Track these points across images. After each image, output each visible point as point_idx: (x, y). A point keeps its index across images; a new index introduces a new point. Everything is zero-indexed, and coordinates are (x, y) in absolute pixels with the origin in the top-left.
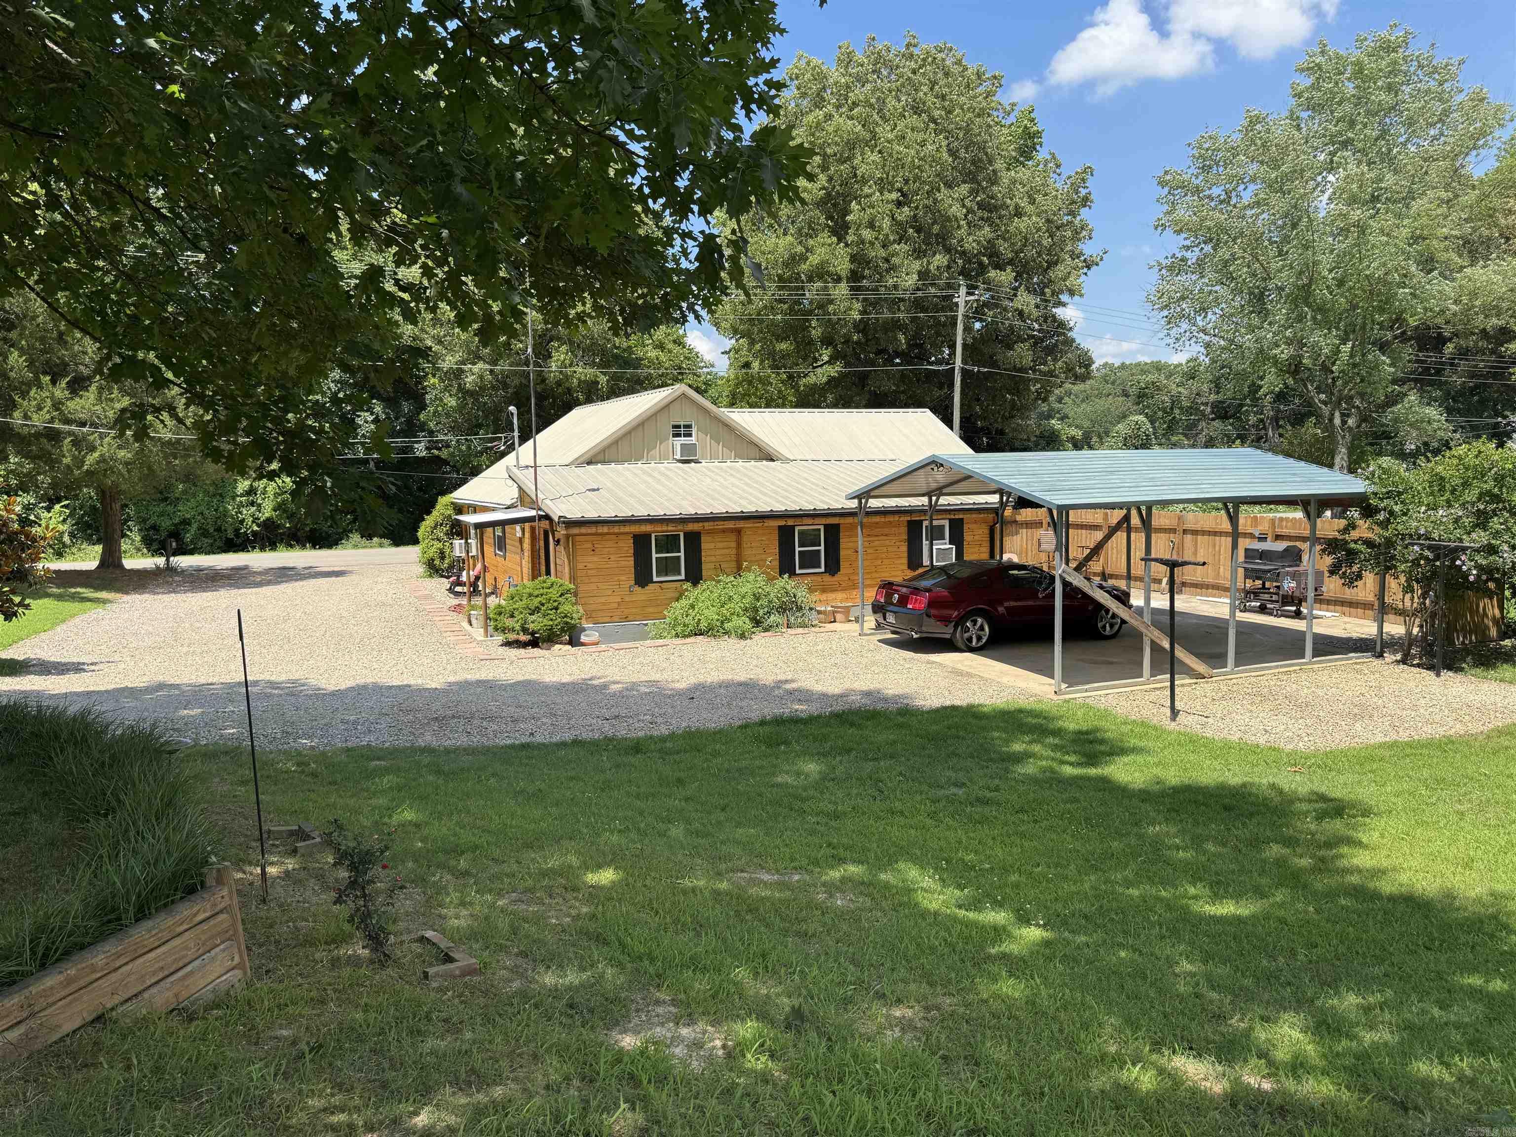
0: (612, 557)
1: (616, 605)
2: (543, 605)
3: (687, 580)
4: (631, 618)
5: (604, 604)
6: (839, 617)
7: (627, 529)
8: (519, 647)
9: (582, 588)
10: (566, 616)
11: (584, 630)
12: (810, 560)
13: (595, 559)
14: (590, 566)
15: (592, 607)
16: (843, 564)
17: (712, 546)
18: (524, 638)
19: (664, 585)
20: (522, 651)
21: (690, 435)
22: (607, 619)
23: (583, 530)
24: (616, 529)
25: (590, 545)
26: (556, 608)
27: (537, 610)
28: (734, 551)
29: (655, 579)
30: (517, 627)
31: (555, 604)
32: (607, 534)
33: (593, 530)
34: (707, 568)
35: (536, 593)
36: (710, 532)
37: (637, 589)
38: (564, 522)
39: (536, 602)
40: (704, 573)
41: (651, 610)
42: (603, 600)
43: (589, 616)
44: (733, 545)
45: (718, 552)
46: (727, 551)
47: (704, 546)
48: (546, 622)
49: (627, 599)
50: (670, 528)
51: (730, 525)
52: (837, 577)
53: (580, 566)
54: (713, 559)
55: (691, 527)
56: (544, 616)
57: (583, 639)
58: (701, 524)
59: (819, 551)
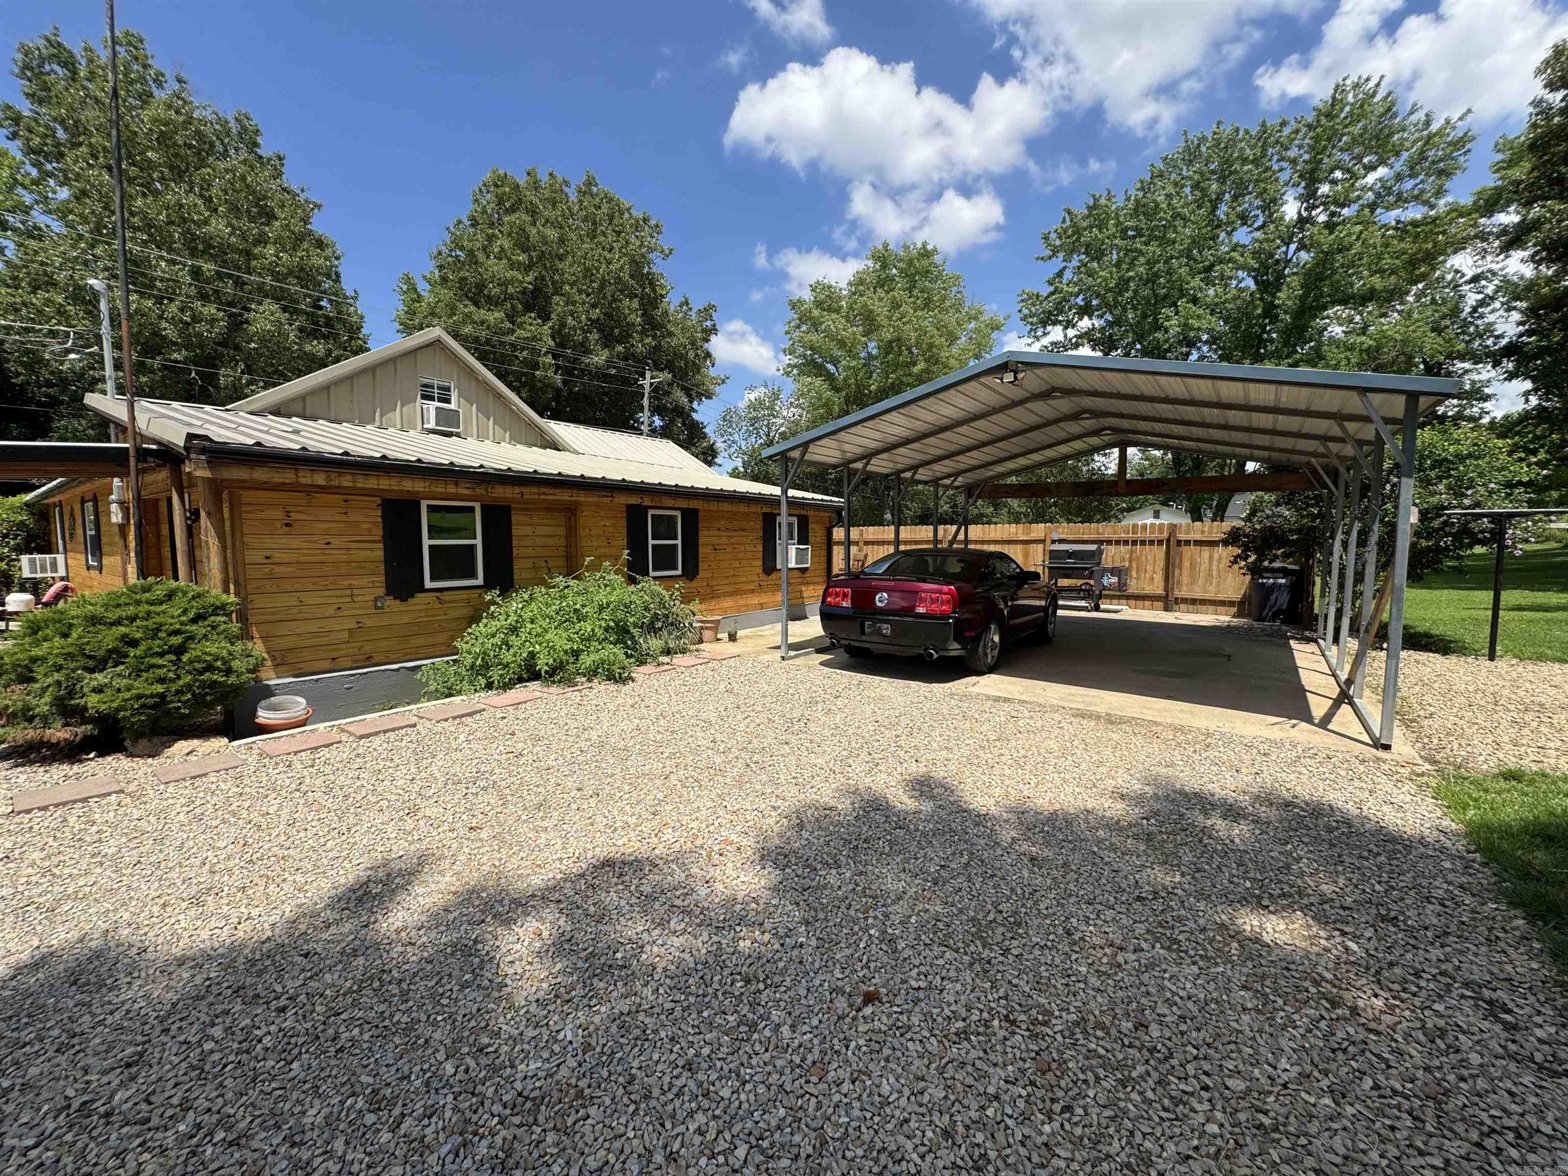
0: (335, 541)
1: (345, 635)
2: (134, 643)
3: (488, 585)
4: (377, 658)
5: (315, 635)
6: (707, 634)
7: (372, 483)
8: (45, 761)
9: (259, 602)
10: (209, 668)
11: (268, 692)
12: (665, 558)
13: (295, 542)
14: (278, 556)
15: (288, 642)
16: (702, 566)
17: (528, 530)
18: (59, 733)
19: (446, 596)
20: (59, 771)
21: (448, 401)
22: (327, 665)
23: (261, 474)
24: (346, 481)
25: (279, 514)
26: (179, 650)
27: (116, 656)
28: (563, 542)
29: (428, 584)
30: (43, 705)
31: (176, 640)
32: (323, 489)
33: (288, 476)
34: (520, 570)
35: (112, 616)
36: (529, 508)
37: (393, 604)
38: (203, 451)
39: (109, 638)
40: (517, 575)
41: (421, 641)
42: (313, 627)
43: (282, 664)
44: (561, 531)
45: (539, 542)
46: (550, 541)
47: (516, 531)
48: (140, 686)
49: (369, 623)
50: (462, 491)
51: (564, 496)
52: (695, 583)
53: (253, 556)
54: (530, 551)
55: (501, 493)
56: (138, 672)
57: (264, 716)
58: (517, 490)
59: (676, 546)
